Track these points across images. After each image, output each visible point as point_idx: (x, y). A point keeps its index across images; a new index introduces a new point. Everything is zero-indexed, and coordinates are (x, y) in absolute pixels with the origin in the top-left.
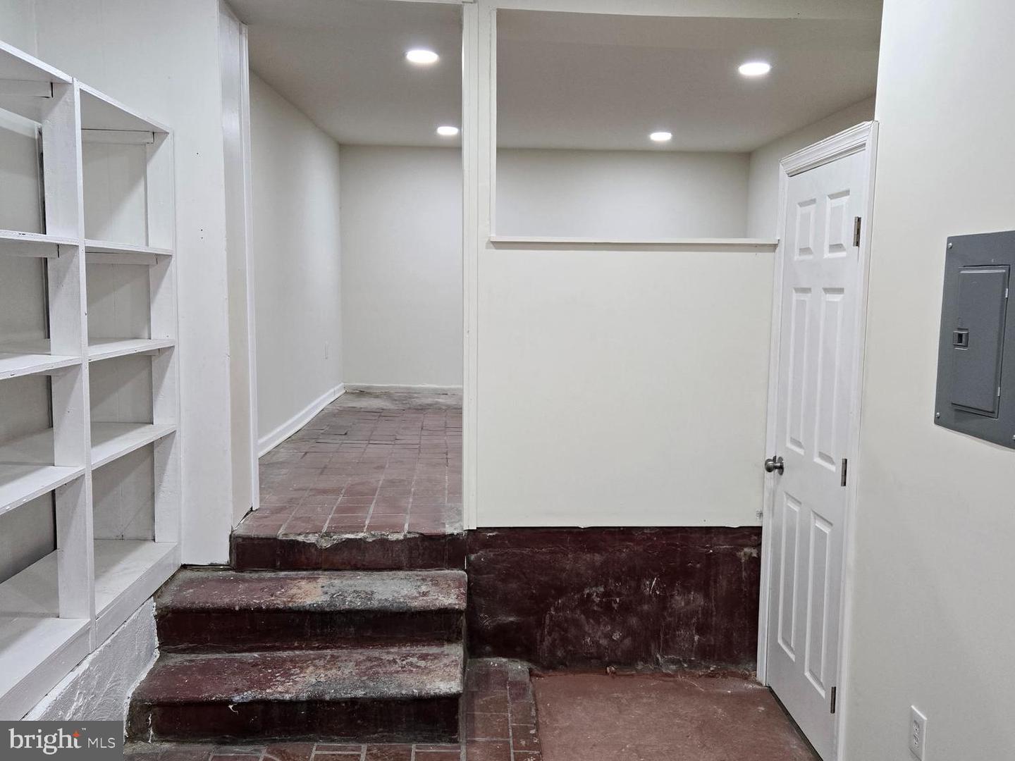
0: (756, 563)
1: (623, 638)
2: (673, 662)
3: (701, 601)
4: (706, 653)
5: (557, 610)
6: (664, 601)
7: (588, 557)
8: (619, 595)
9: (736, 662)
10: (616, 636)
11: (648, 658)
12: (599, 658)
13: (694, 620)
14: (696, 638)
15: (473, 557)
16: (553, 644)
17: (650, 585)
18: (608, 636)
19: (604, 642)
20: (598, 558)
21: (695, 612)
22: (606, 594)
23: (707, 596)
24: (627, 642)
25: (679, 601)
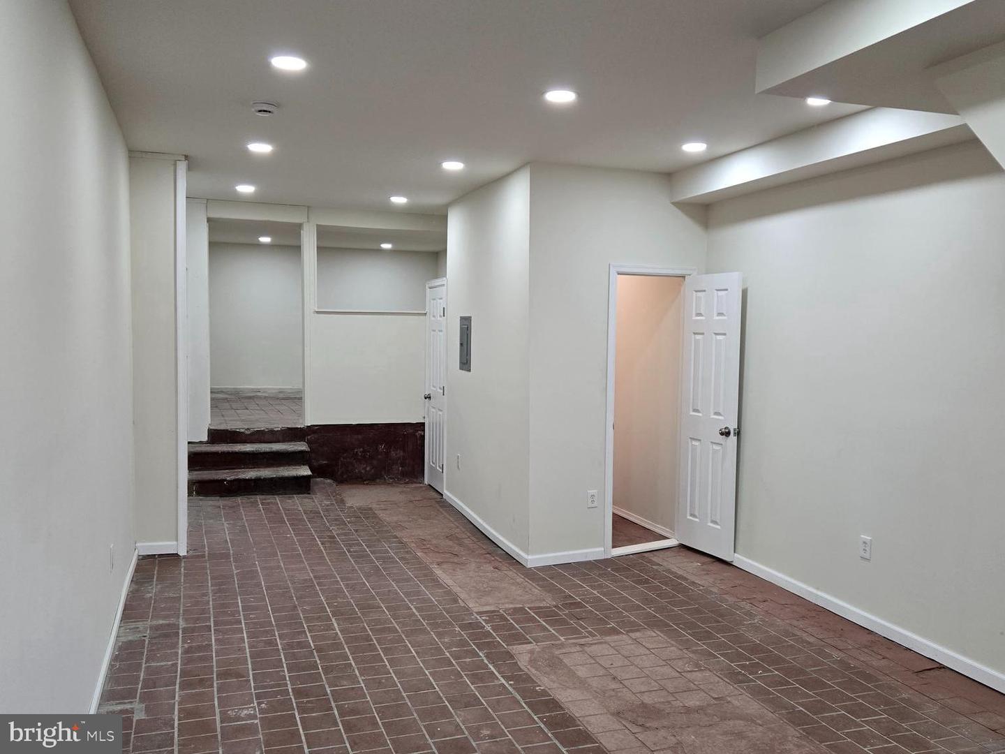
0: (423, 437)
1: (371, 469)
2: (391, 478)
3: (402, 454)
4: (404, 474)
5: (344, 458)
6: (387, 454)
7: (356, 437)
8: (369, 452)
9: (417, 478)
10: (368, 469)
11: (381, 477)
12: (361, 478)
13: (399, 461)
14: (400, 468)
15: (309, 437)
16: (342, 472)
17: (382, 447)
18: (365, 469)
19: (363, 471)
20: (360, 437)
21: (399, 458)
22: (364, 451)
23: (404, 451)
24: (373, 471)
25: (393, 454)
